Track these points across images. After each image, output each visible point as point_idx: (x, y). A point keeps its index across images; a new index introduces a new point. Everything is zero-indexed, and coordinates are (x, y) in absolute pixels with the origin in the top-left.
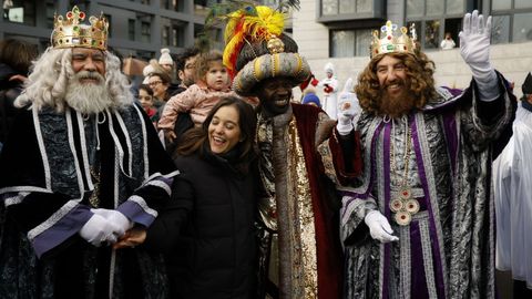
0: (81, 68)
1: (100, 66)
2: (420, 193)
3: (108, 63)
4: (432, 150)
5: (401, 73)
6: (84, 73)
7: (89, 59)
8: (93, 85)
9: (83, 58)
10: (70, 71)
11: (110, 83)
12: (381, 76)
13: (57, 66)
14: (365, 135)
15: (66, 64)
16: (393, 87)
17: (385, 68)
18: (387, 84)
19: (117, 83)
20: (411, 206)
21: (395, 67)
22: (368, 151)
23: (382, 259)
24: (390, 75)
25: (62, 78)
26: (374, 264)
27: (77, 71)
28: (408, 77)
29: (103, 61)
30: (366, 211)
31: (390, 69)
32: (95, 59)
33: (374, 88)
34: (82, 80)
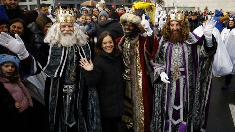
0: (64, 30)
1: (72, 29)
2: (183, 70)
3: (75, 27)
4: (189, 56)
5: (178, 28)
6: (65, 32)
7: (67, 27)
8: (69, 36)
9: (64, 27)
10: (60, 32)
11: (76, 35)
12: (172, 28)
13: (56, 30)
14: (164, 48)
15: (58, 29)
16: (175, 32)
17: (173, 25)
18: (173, 31)
19: (79, 35)
20: (179, 74)
21: (177, 25)
22: (165, 54)
23: (167, 90)
24: (175, 28)
25: (57, 35)
26: (164, 91)
27: (62, 32)
28: (181, 29)
29: (73, 27)
30: (160, 72)
31: (175, 26)
32: (69, 26)
33: (169, 32)
34: (64, 34)
